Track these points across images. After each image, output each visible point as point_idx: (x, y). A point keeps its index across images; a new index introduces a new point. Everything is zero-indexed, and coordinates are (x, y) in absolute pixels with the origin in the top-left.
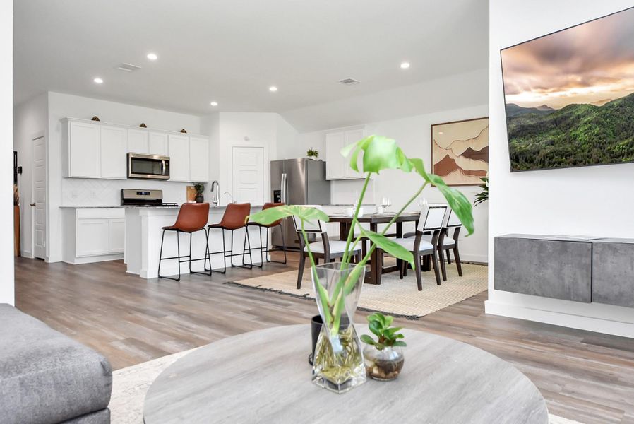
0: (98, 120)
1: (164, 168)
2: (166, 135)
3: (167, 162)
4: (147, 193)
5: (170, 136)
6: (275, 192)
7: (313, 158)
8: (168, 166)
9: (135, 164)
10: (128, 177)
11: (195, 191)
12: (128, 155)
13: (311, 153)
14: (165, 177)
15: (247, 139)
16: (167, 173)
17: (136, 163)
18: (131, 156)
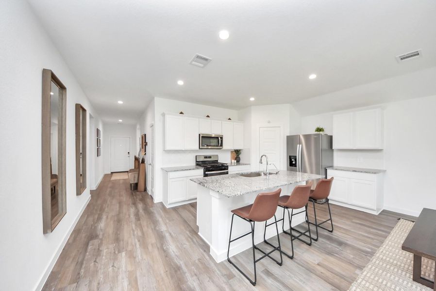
0: (183, 114)
1: (220, 142)
2: (220, 122)
3: (222, 138)
4: (210, 157)
5: (223, 122)
6: (290, 156)
7: (321, 133)
8: (222, 141)
9: (203, 140)
10: (200, 148)
11: (235, 154)
12: (200, 135)
13: (319, 130)
14: (221, 147)
15: (269, 122)
16: (222, 145)
17: (205, 140)
18: (201, 136)
